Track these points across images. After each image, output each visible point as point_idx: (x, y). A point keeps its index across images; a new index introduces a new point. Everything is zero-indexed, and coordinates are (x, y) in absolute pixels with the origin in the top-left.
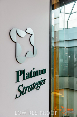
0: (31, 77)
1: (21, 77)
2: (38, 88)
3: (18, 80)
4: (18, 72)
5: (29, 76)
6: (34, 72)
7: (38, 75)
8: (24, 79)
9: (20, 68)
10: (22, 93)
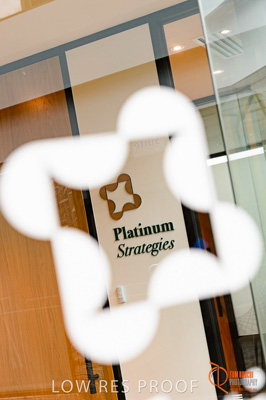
0: (137, 236)
1: (121, 236)
2: (155, 253)
3: (117, 239)
4: (115, 230)
5: (132, 234)
6: (141, 230)
7: (150, 233)
8: (125, 237)
9: (119, 224)
10: (125, 254)
